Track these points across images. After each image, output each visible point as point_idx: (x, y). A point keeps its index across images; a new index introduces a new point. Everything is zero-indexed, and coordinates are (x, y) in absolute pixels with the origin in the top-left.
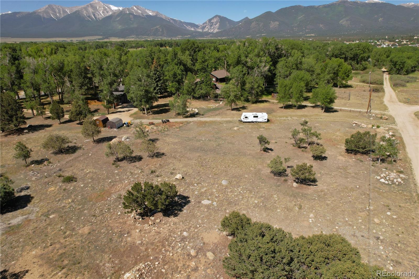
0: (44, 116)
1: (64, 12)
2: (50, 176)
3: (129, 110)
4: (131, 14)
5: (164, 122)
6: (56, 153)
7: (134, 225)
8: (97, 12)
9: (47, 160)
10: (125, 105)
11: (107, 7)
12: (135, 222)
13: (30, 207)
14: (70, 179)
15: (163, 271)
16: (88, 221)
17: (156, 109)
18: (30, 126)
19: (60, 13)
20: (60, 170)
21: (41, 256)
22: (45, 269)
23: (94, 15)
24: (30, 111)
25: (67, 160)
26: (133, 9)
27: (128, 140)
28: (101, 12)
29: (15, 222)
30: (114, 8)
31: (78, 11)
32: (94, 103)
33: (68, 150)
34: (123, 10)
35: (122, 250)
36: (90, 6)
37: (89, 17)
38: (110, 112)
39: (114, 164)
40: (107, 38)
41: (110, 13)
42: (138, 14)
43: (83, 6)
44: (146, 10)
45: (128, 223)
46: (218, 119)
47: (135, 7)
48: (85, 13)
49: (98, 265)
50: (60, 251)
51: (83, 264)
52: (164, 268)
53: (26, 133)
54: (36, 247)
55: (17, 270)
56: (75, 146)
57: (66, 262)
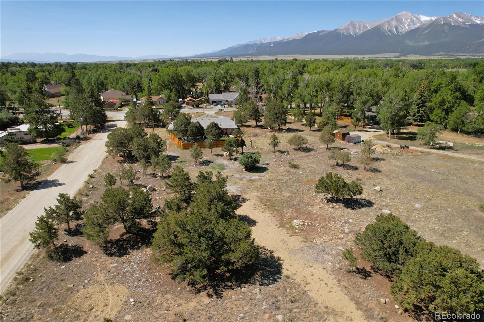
0: (301, 123)
1: (365, 27)
2: (284, 162)
3: (376, 131)
4: (448, 24)
5: (402, 147)
6: (295, 149)
7: (319, 203)
8: (401, 25)
9: (287, 152)
10: (375, 126)
11: (416, 18)
12: (321, 202)
13: (264, 174)
14: (295, 167)
15: (319, 230)
16: (292, 191)
17: (405, 136)
18: (289, 129)
19: (359, 29)
20: (292, 160)
21: (258, 197)
22: (257, 203)
23: (397, 29)
24: (293, 118)
25: (301, 155)
26: (451, 17)
27: (356, 153)
28: (406, 25)
29: (254, 178)
30: (424, 19)
31: (380, 25)
32: (347, 120)
33: (305, 149)
34: (436, 20)
35: (302, 211)
36: (394, 18)
37: (390, 31)
38: (356, 130)
39: (332, 167)
40: (405, 55)
41: (418, 25)
42: (456, 24)
43: (386, 20)
44: (473, 18)
45: (316, 201)
46: (473, 157)
47: (456, 14)
48: (386, 27)
49: (284, 212)
50: (268, 198)
51: (276, 208)
52: (320, 229)
53: (284, 132)
54: (258, 192)
55: (245, 197)
56: (311, 148)
57: (268, 204)
